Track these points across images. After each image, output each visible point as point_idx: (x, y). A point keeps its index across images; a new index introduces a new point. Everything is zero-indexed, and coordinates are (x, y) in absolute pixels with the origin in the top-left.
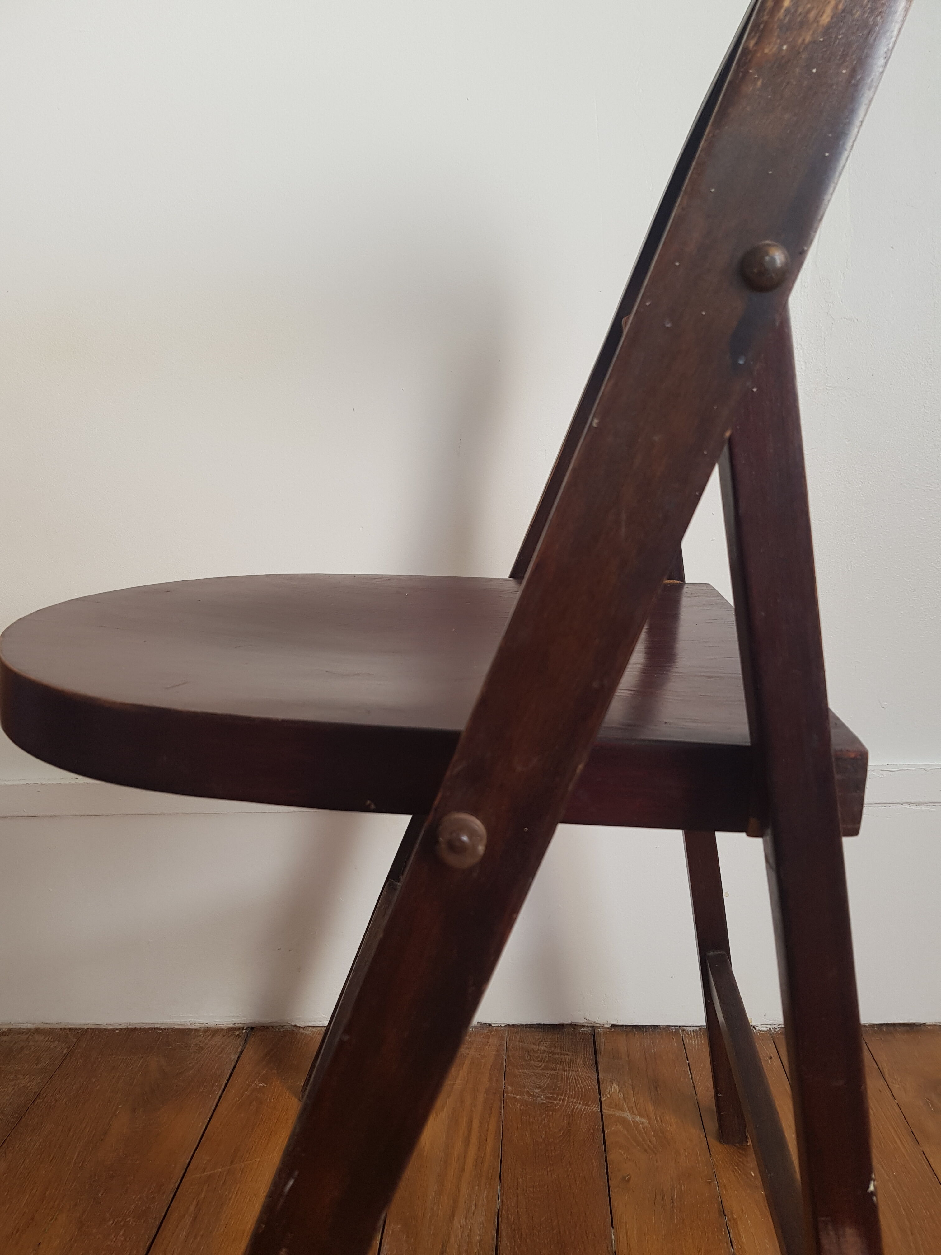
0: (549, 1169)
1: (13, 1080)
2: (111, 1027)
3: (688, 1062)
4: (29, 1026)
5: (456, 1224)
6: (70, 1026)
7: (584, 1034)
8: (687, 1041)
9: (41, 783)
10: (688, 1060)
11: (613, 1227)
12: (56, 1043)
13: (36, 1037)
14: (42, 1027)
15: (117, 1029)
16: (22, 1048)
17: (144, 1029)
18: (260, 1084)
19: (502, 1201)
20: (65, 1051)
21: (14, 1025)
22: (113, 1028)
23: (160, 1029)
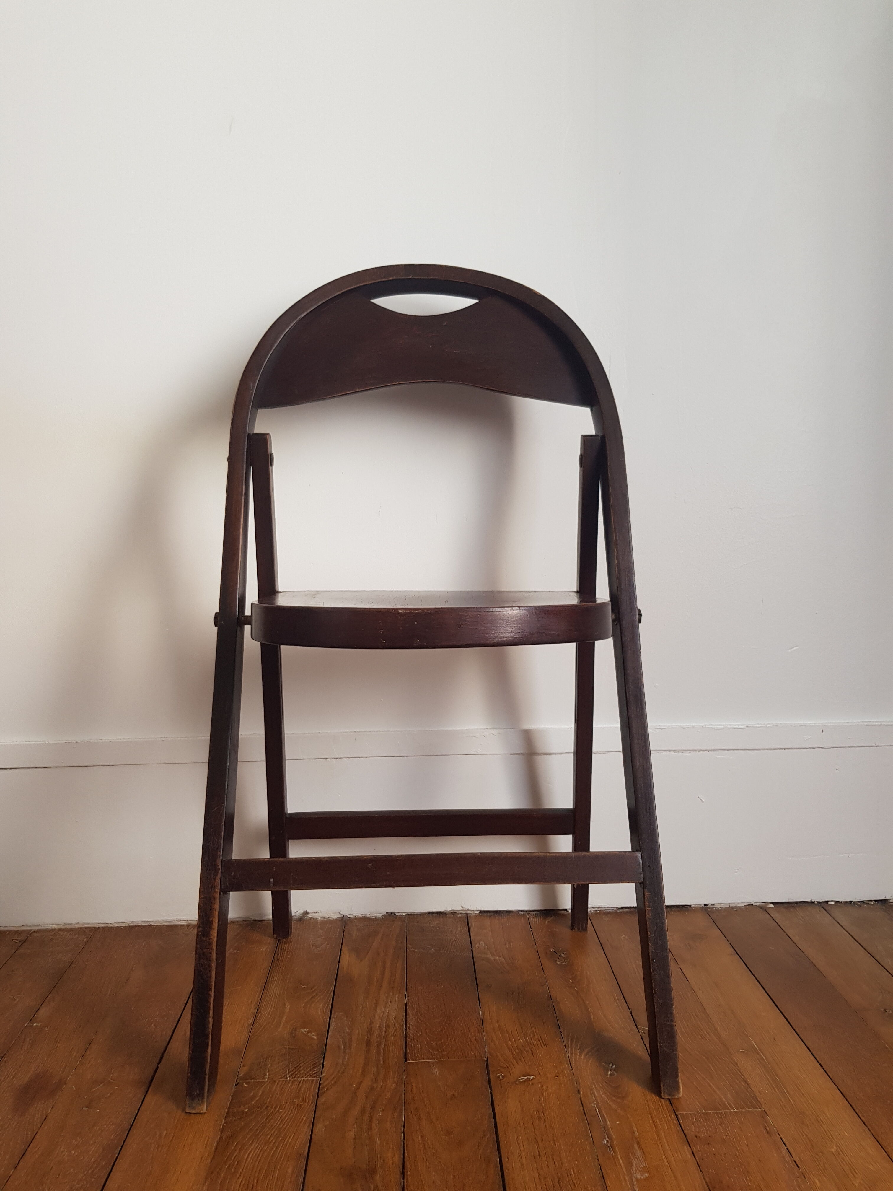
0: (438, 984)
1: (50, 956)
2: (116, 925)
3: (531, 929)
4: (54, 927)
5: (378, 1010)
6: (86, 926)
7: (461, 917)
8: (531, 919)
9: (76, 742)
10: (531, 928)
11: (480, 1008)
12: (77, 936)
13: (61, 933)
14: (63, 927)
15: (122, 927)
16: (52, 939)
17: (142, 926)
18: (234, 951)
19: (408, 999)
20: (85, 940)
21: (42, 926)
22: (118, 926)
23: (154, 925)
